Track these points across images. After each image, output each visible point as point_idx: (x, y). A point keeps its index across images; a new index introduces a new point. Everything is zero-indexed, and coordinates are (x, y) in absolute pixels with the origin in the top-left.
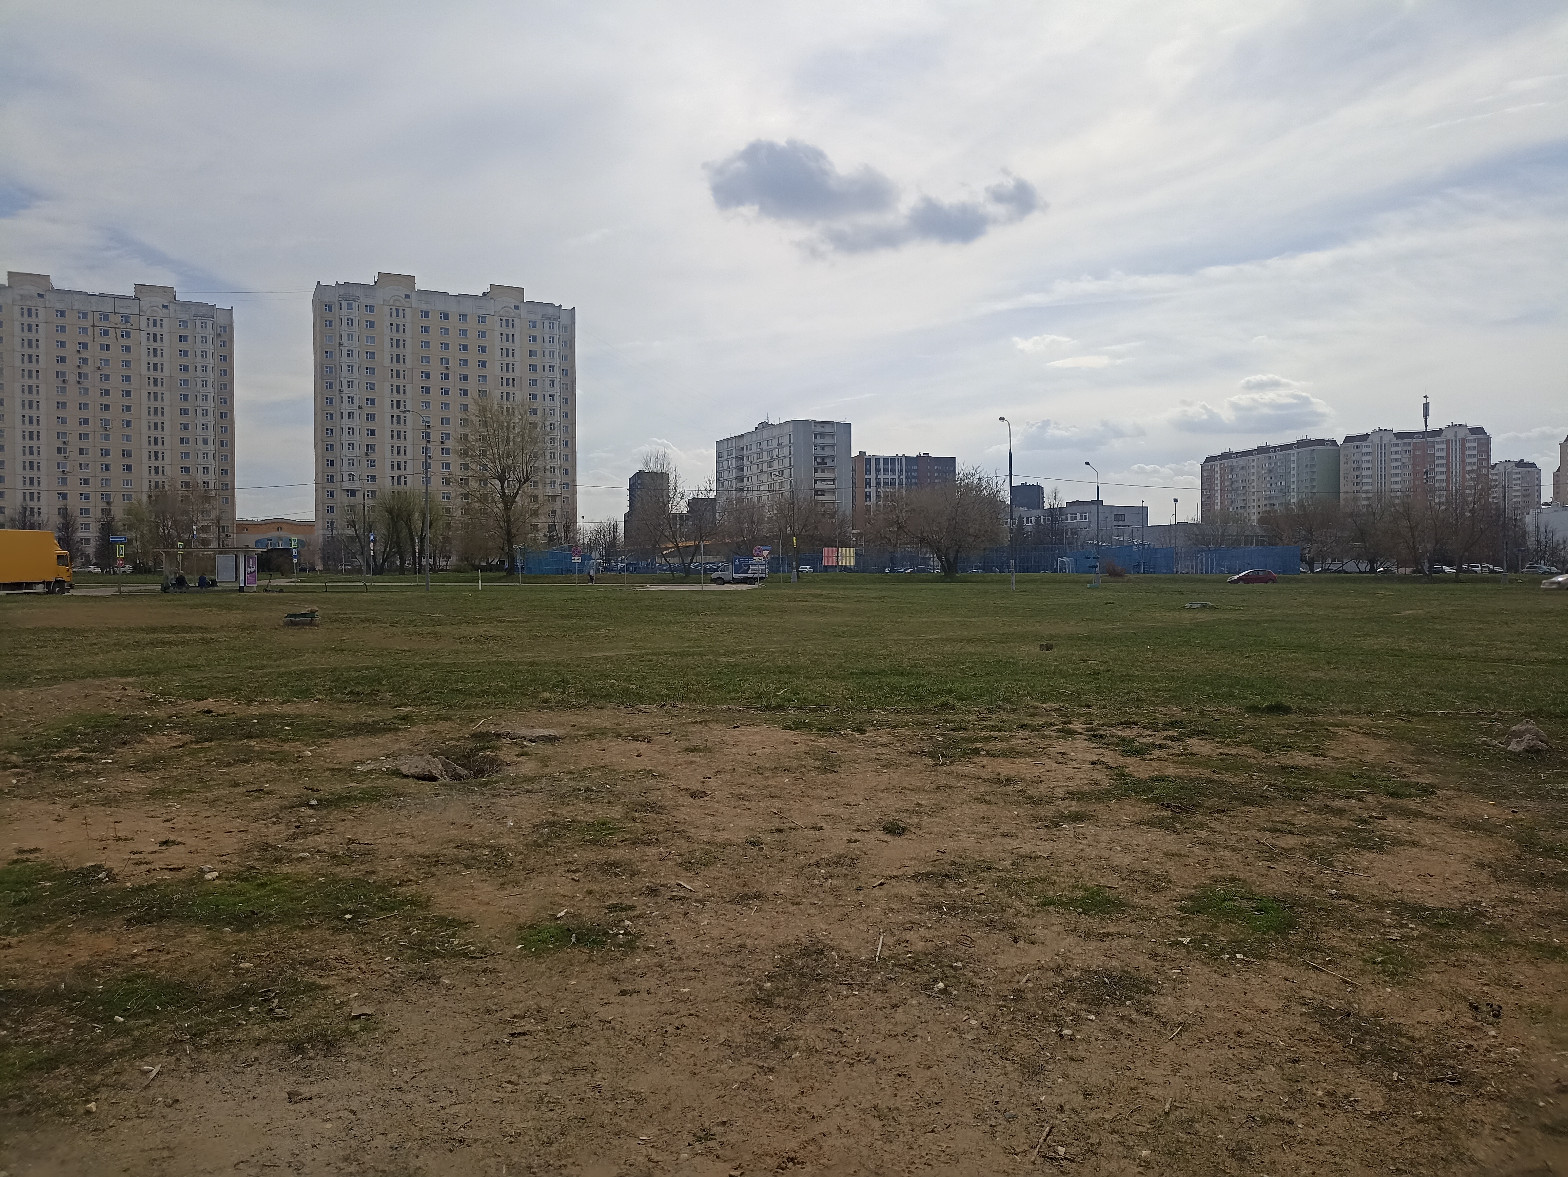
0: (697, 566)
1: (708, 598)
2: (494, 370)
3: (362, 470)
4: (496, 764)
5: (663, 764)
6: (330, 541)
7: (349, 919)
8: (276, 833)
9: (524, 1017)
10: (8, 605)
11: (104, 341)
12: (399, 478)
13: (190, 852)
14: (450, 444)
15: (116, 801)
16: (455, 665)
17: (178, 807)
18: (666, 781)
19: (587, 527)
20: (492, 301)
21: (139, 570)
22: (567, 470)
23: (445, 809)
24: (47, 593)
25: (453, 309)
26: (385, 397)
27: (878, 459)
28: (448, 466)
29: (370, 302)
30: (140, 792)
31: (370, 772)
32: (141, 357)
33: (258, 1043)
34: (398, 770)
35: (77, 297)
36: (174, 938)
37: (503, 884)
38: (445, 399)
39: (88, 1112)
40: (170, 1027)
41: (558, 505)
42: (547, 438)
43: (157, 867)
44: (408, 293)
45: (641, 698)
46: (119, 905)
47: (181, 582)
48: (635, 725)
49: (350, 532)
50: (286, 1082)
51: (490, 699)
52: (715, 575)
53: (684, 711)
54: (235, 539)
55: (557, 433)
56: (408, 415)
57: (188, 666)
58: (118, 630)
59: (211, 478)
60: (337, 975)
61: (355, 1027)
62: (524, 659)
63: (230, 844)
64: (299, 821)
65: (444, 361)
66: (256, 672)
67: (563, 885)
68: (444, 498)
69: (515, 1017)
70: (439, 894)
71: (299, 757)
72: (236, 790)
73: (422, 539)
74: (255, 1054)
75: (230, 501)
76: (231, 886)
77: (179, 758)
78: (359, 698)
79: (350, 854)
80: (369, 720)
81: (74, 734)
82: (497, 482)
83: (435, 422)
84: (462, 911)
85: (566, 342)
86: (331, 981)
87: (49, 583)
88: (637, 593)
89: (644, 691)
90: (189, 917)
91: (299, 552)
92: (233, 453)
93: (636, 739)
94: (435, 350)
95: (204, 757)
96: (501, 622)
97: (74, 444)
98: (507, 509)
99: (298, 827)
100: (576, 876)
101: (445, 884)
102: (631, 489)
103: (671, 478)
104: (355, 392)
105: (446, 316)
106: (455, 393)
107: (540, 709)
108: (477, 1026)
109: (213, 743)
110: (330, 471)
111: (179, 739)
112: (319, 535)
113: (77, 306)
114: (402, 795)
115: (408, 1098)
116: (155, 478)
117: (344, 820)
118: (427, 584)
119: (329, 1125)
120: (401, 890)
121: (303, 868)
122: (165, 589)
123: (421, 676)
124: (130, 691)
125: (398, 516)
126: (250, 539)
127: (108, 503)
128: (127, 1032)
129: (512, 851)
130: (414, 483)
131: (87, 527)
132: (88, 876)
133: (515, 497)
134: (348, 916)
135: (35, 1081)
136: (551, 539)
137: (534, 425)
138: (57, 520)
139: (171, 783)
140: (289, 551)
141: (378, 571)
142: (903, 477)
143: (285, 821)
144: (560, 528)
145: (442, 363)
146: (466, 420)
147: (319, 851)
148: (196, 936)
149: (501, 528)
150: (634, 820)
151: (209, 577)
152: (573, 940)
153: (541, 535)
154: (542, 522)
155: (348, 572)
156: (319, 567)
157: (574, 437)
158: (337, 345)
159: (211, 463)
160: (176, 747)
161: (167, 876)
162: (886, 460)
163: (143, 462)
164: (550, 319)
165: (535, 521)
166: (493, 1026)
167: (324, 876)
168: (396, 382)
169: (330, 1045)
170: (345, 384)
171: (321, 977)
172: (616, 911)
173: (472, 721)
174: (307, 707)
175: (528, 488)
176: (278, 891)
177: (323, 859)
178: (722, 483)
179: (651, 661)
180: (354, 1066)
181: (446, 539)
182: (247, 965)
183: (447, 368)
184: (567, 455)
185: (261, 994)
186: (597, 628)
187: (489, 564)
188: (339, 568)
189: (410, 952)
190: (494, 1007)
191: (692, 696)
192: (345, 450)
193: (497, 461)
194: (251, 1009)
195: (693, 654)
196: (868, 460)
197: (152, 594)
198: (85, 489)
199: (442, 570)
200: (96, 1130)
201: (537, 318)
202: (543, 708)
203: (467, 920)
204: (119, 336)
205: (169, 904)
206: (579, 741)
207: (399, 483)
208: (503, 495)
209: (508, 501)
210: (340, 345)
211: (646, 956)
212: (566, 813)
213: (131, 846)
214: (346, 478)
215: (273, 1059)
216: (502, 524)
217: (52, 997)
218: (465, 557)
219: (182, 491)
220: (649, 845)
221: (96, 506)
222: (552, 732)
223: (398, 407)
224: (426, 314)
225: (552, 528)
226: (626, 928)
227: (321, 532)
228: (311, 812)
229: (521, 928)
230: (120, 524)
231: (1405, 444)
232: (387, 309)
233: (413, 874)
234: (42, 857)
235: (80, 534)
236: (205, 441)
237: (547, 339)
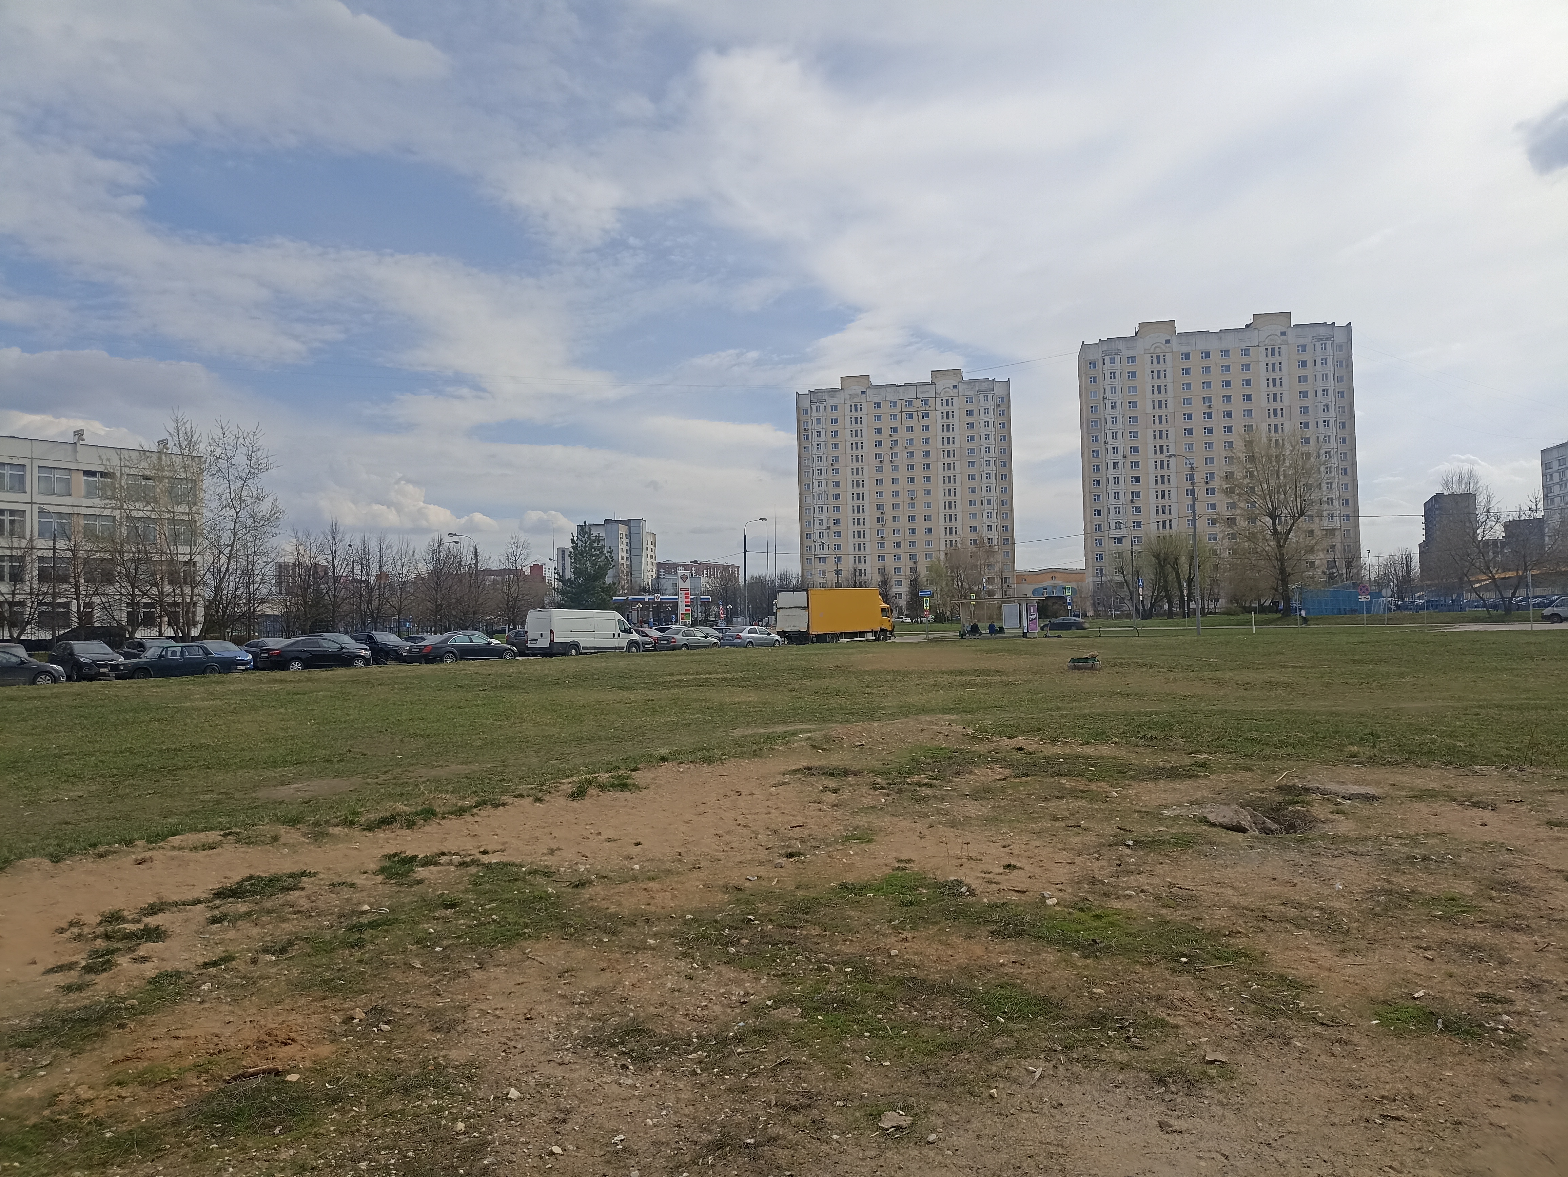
0: (1520, 601)
1: (1542, 639)
2: (1261, 402)
3: (1129, 517)
4: (1309, 821)
5: (1518, 838)
6: (1100, 586)
7: (1185, 963)
8: (1101, 869)
9: (1395, 1100)
10: (850, 651)
11: (909, 423)
12: (1164, 522)
13: (1030, 877)
14: (1216, 483)
15: (961, 824)
16: (1244, 712)
17: (1012, 834)
18: (1526, 857)
19: (1374, 561)
20: (1256, 331)
21: (940, 618)
22: (1347, 501)
23: (1262, 863)
24: (875, 640)
25: (1214, 346)
26: (1147, 442)
28: (1213, 506)
29: (1131, 353)
30: (978, 818)
31: (1176, 817)
32: (937, 433)
33: (1123, 1067)
34: (1205, 818)
35: (888, 389)
36: (1031, 954)
37: (1344, 950)
38: (1208, 438)
39: (992, 1096)
40: (1043, 1035)
41: (1337, 541)
42: (1322, 469)
43: (1005, 888)
44: (1168, 338)
45: (1474, 759)
46: (982, 918)
47: (975, 629)
48: (1472, 790)
49: (1119, 578)
50: (1153, 1112)
51: (1290, 750)
52: (1547, 611)
53: (1536, 776)
54: (1016, 589)
55: (1334, 461)
56: (1172, 461)
57: (996, 707)
58: (933, 672)
59: (994, 535)
60: (1183, 1016)
61: (1213, 1072)
62: (1319, 709)
63: (1061, 873)
64: (1119, 860)
65: (1207, 400)
66: (1053, 713)
67: (1414, 964)
68: (1210, 539)
69: (1383, 1097)
70: (1273, 951)
71: (1107, 797)
72: (1057, 824)
73: (1190, 582)
74: (1121, 1077)
75: (1010, 555)
76: (1069, 913)
77: (1003, 790)
78: (1153, 743)
79: (1174, 898)
80: (1168, 766)
81: (918, 763)
82: (1268, 519)
83: (1198, 463)
84: (1302, 972)
85: (1341, 362)
86: (1180, 1021)
87: (876, 632)
88: (1444, 634)
89: (1476, 750)
90: (1040, 937)
91: (1072, 599)
92: (1012, 511)
93: (1476, 805)
94: (1197, 390)
95: (1024, 790)
96: (1284, 667)
97: (889, 513)
98: (1280, 547)
99: (1120, 865)
100: (1429, 954)
101: (1277, 941)
102: (1426, 516)
103: (1481, 500)
104: (1120, 442)
105: (1207, 355)
106: (1218, 431)
107: (1347, 764)
108: (1340, 1097)
109: (1029, 778)
110: (1097, 520)
111: (1000, 773)
112: (1090, 581)
113: (890, 397)
114: (1214, 843)
115: (1282, 1156)
116: (949, 537)
117: (1161, 863)
118: (1198, 628)
119: (1203, 1163)
120: (1232, 941)
121: (1129, 904)
122: (962, 636)
123: (1212, 723)
124: (955, 728)
125: (1165, 560)
126: (1028, 589)
127: (915, 562)
128: (1010, 1033)
129: (1347, 917)
130: (1179, 527)
131: (900, 583)
132: (953, 888)
133: (1289, 534)
134: (1184, 959)
135: (946, 1060)
136: (1331, 577)
137: (1308, 455)
138: (877, 578)
139: (1001, 812)
140: (1062, 598)
141: (1147, 615)
143: (1105, 857)
144: (1341, 563)
145: (1204, 403)
146: (1231, 458)
147: (1142, 891)
148: (1050, 956)
149: (1275, 567)
150: (1491, 899)
151: (997, 625)
152: (1440, 1026)
153: (1319, 571)
154: (1320, 558)
155: (1117, 617)
156: (1090, 613)
157: (1354, 464)
158: (1102, 399)
159: (994, 521)
160: (999, 780)
161: (1015, 897)
163: (939, 523)
164: (1321, 340)
165: (1311, 558)
166: (1359, 1103)
167: (1153, 916)
168: (1158, 427)
169: (1191, 1084)
170: (1110, 436)
171: (1169, 1015)
172: (1488, 1002)
173: (1275, 772)
174: (1105, 750)
175: (1303, 522)
176: (1112, 924)
177: (1148, 899)
178: (1553, 500)
179: (1478, 714)
180: (1217, 1110)
181: (1215, 581)
182: (1099, 990)
183: (1210, 407)
184: (1346, 485)
185: (1117, 1021)
186: (1402, 675)
187: (1261, 605)
188: (1109, 613)
189: (1253, 1006)
190: (1357, 1082)
191: (1544, 758)
192: (1112, 499)
193: (1268, 497)
194: (1110, 1033)
195: (1536, 708)
197: (952, 640)
198: (898, 551)
199: (1211, 613)
200: (1000, 1114)
201: (1307, 341)
202: (1353, 762)
203: (1310, 983)
204: (920, 417)
205: (1023, 924)
206: (1402, 803)
207: (1164, 527)
208: (1275, 532)
209: (1281, 538)
210: (1104, 398)
211: (1537, 1060)
212: (1403, 882)
213: (981, 867)
214: (1113, 526)
215: (1138, 1086)
216: (1276, 563)
217: (946, 990)
218: (1234, 599)
219: (972, 548)
220: (1518, 931)
221: (905, 564)
222: (1370, 790)
223: (1162, 452)
224: (1187, 356)
225: (1332, 564)
226: (1506, 1024)
227: (1091, 579)
228: (1128, 851)
229: (1373, 1001)
230: (925, 579)
232: (1148, 358)
233: (1240, 926)
234: (915, 867)
235: (895, 590)
236: (989, 502)
237: (1319, 362)
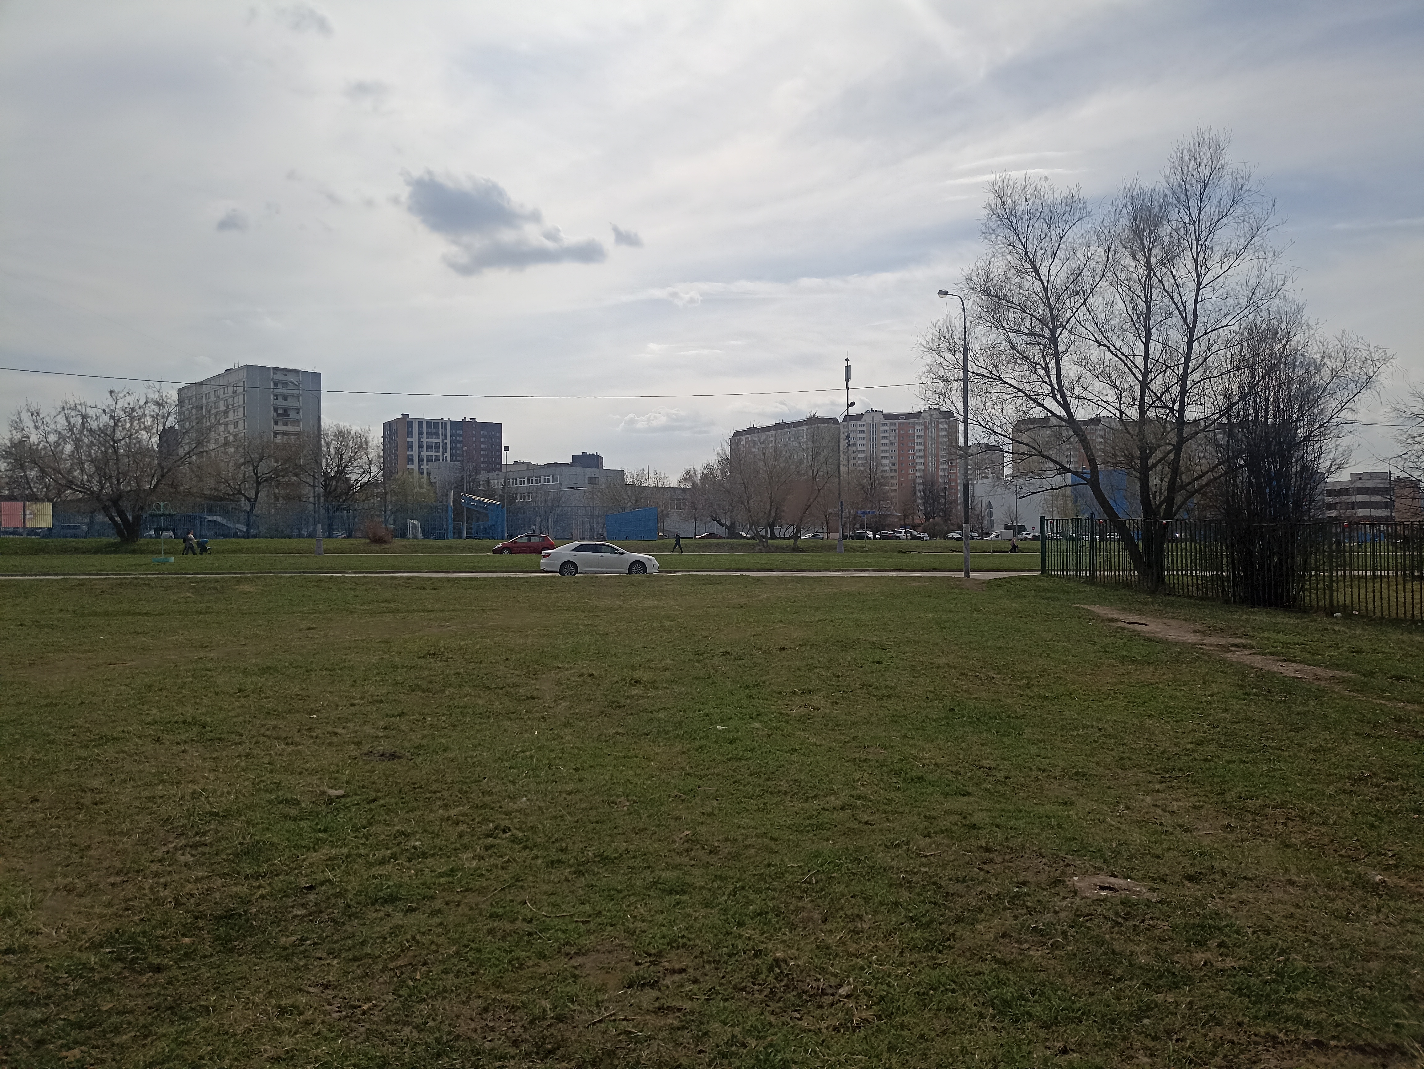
27: (420, 422)
142: (448, 441)
162: (429, 423)
196: (410, 423)
231: (892, 424)
